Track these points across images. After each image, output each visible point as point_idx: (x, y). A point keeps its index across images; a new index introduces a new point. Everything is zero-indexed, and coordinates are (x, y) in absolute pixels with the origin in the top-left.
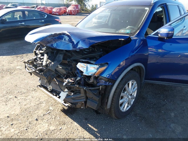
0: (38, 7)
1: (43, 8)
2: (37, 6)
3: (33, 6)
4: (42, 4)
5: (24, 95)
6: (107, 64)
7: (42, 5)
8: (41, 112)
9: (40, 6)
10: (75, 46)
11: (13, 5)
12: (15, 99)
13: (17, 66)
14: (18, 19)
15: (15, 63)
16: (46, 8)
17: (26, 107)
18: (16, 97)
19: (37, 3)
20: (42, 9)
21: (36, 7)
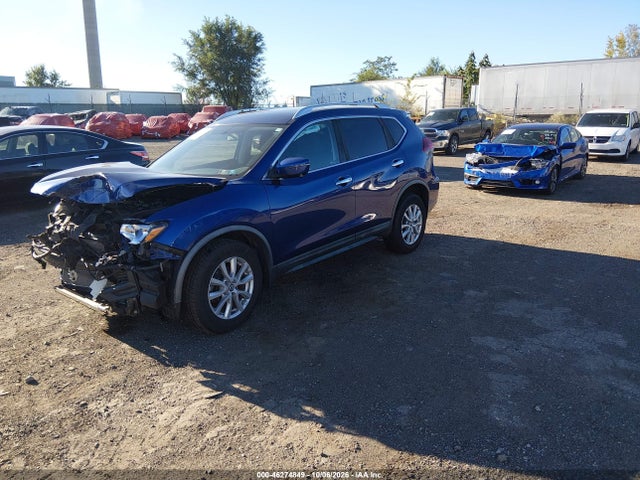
0: (97, 116)
1: (113, 119)
2: (92, 114)
3: (80, 113)
4: (111, 106)
5: (26, 312)
6: (168, 222)
7: (109, 110)
8: (58, 335)
9: (101, 113)
10: (113, 195)
11: (16, 112)
12: (8, 320)
13: (17, 264)
14: (27, 154)
15: (12, 259)
16: (121, 119)
17: (29, 329)
18: (8, 315)
19: (94, 102)
20: (108, 120)
21: (90, 117)
